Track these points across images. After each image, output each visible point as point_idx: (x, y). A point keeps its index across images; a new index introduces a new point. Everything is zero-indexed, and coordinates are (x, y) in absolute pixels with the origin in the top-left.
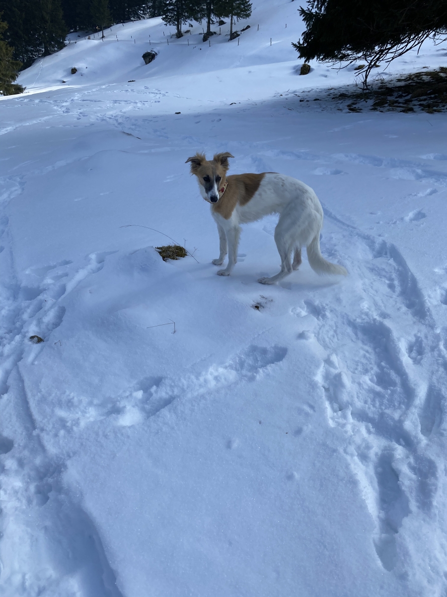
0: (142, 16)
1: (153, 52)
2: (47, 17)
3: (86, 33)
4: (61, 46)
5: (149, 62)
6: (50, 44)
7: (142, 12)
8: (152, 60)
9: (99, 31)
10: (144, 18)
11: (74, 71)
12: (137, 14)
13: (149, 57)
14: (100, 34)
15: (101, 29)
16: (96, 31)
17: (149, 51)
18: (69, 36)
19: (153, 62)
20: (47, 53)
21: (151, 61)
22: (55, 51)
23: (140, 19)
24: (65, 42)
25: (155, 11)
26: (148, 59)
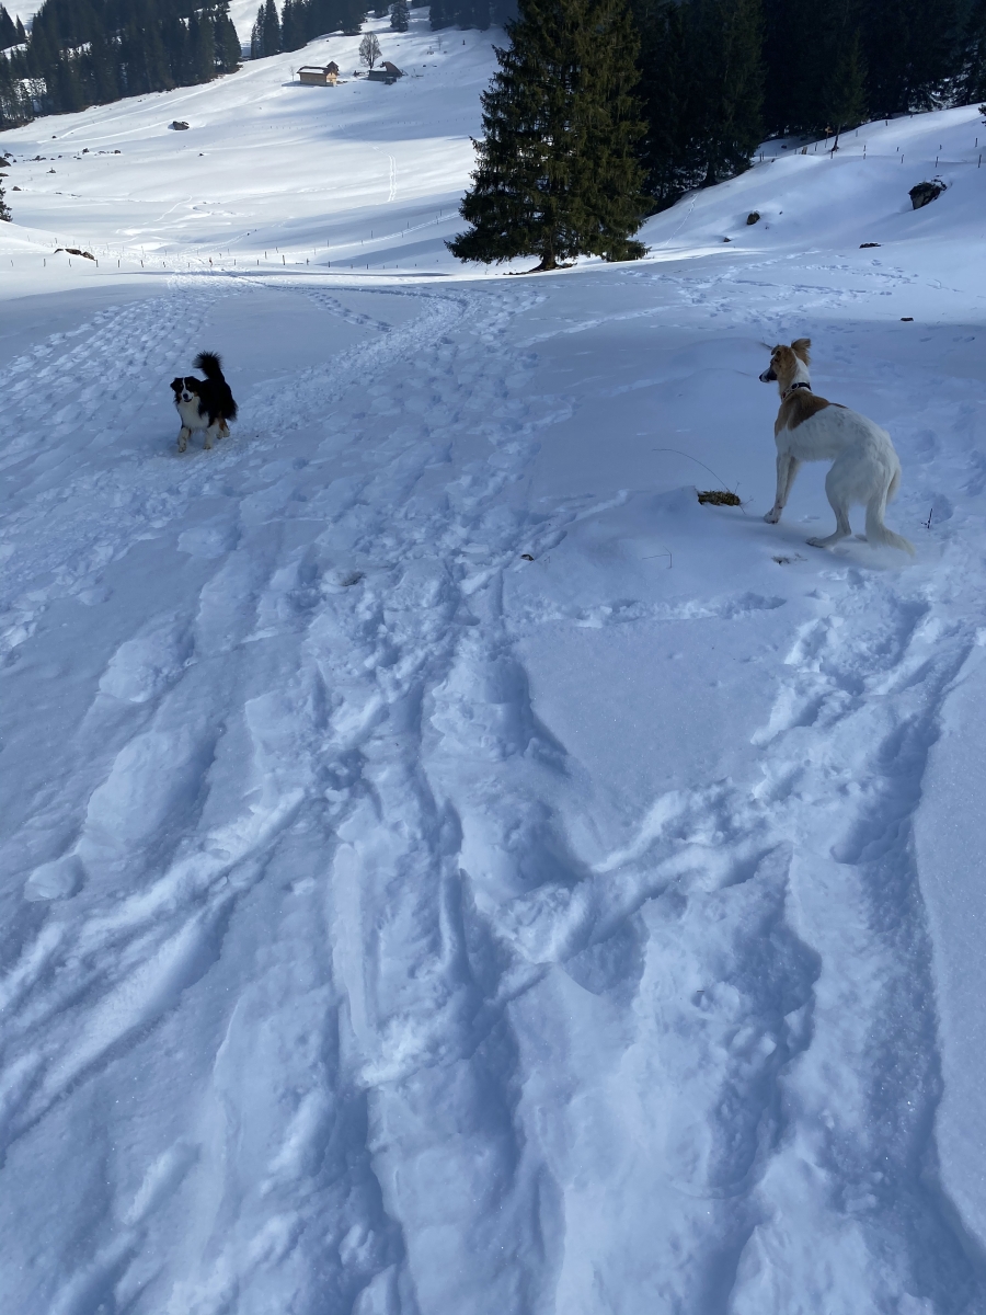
0: (935, 104)
1: (938, 184)
2: (730, 109)
3: (802, 139)
4: (742, 167)
5: (923, 204)
6: (722, 163)
7: (938, 94)
8: (929, 200)
9: (831, 135)
10: (940, 107)
11: (753, 219)
12: (926, 98)
13: (924, 194)
14: (831, 142)
15: (835, 133)
16: (823, 136)
17: (929, 181)
18: (763, 147)
19: (933, 204)
20: (711, 181)
21: (927, 203)
22: (727, 178)
23: (930, 110)
24: (752, 159)
25: (970, 92)
26: (922, 198)
